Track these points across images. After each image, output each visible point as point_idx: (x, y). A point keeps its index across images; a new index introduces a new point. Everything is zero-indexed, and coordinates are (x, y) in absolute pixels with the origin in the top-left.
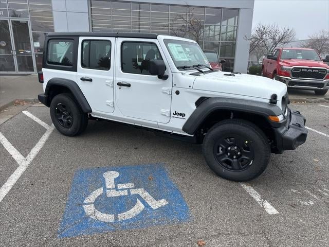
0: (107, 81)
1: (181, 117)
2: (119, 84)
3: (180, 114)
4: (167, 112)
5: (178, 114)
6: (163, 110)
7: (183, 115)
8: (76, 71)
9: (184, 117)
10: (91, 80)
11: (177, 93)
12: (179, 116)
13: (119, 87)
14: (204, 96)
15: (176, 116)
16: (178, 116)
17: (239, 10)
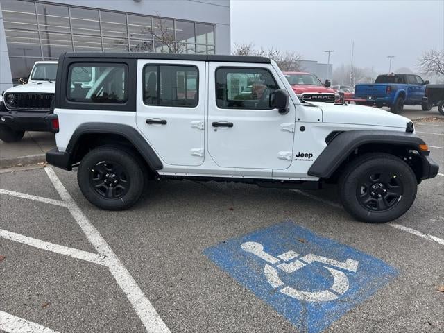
0: (194, 122)
1: (307, 158)
2: (215, 125)
3: (306, 155)
4: (289, 154)
5: (302, 155)
6: (282, 153)
7: (310, 156)
8: (135, 111)
9: (311, 159)
10: (164, 123)
11: (302, 129)
12: (304, 158)
13: (215, 128)
14: (336, 130)
15: (300, 158)
16: (302, 158)
17: (214, 25)
